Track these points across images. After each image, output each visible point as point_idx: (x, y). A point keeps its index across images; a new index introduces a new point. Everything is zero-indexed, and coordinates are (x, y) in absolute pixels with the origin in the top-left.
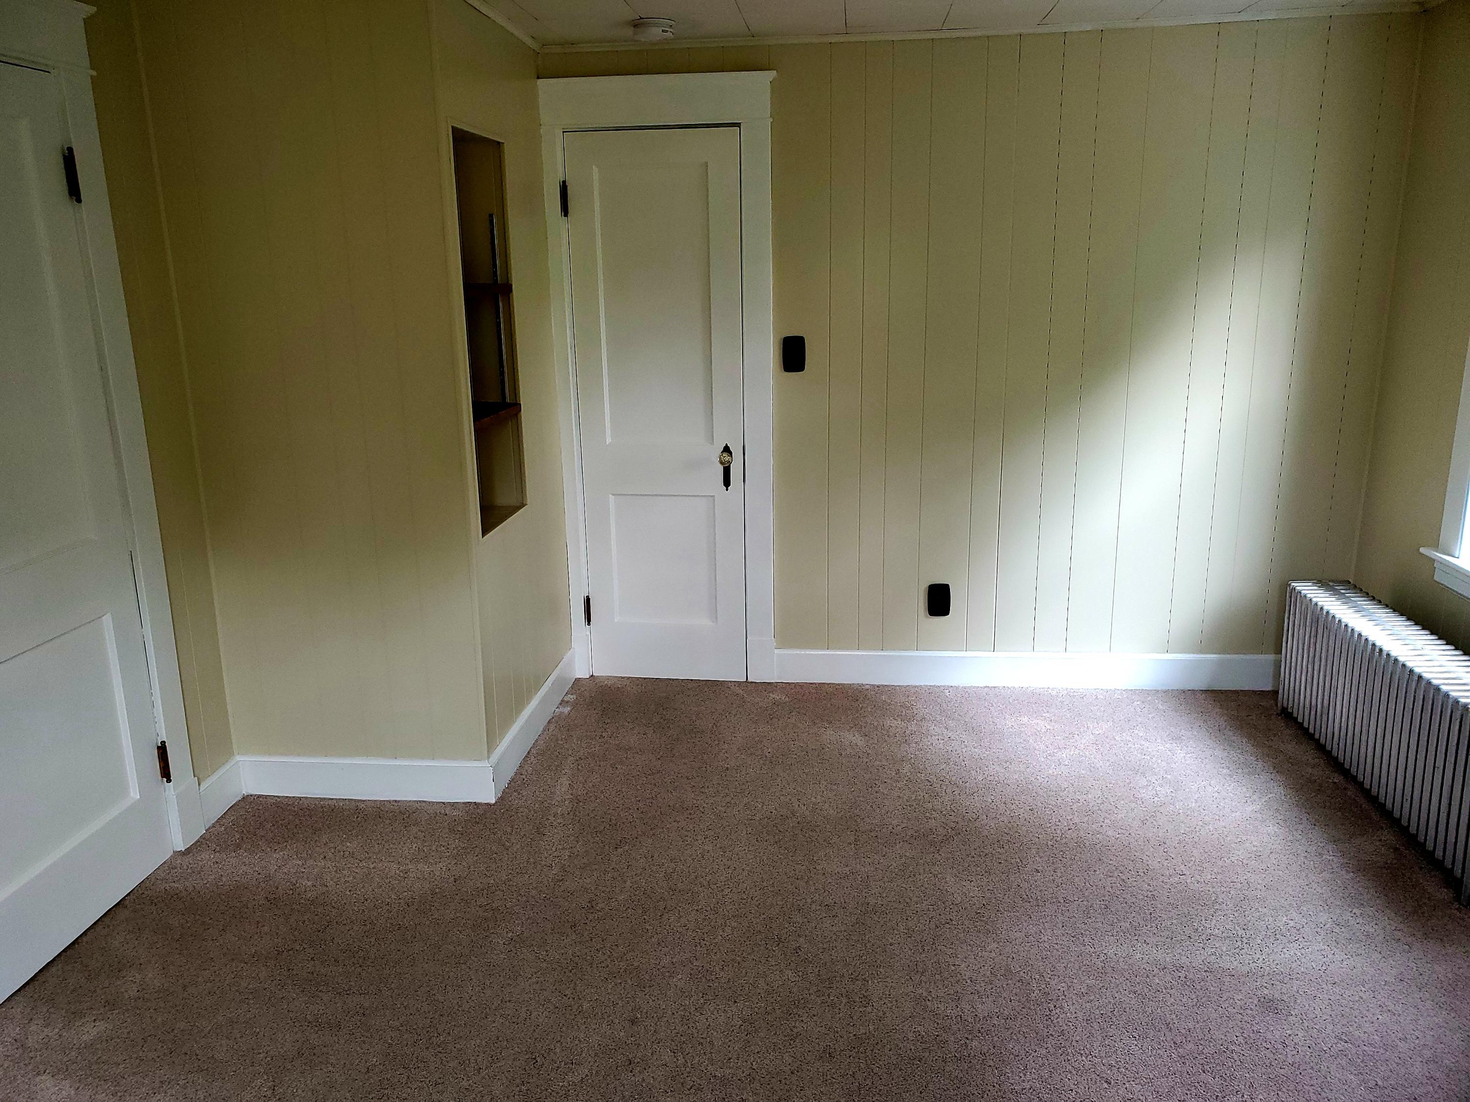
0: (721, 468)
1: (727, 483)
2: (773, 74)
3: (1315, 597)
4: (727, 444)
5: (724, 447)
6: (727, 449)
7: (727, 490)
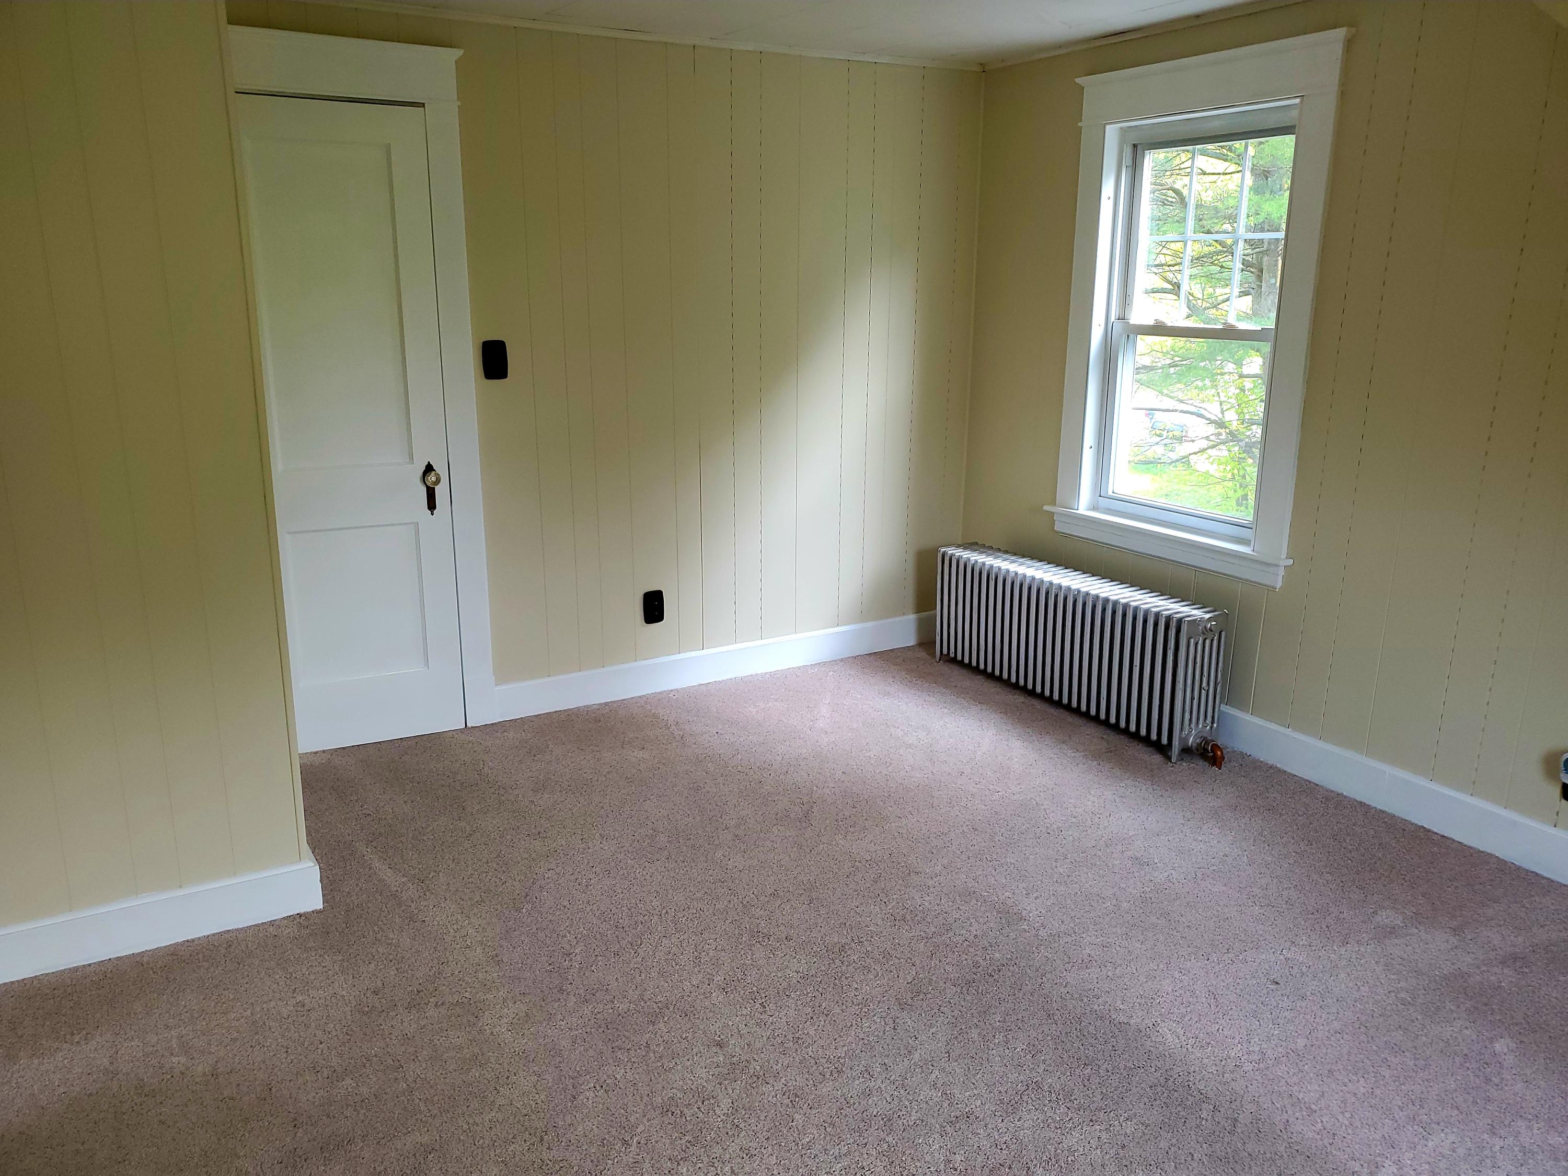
0: (423, 490)
1: (432, 506)
2: (458, 53)
3: (972, 556)
4: (429, 462)
5: (426, 466)
6: (429, 468)
7: (432, 514)
